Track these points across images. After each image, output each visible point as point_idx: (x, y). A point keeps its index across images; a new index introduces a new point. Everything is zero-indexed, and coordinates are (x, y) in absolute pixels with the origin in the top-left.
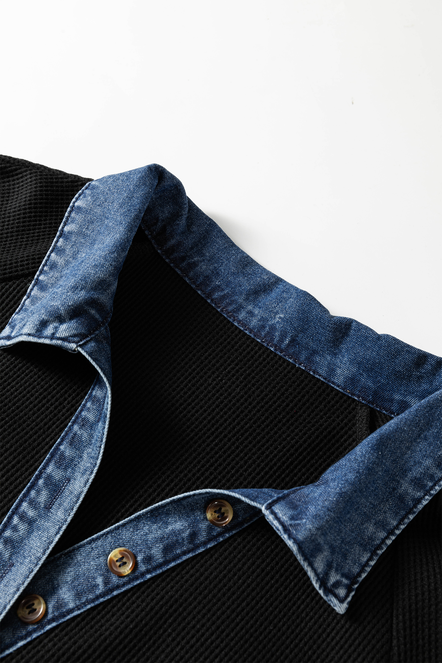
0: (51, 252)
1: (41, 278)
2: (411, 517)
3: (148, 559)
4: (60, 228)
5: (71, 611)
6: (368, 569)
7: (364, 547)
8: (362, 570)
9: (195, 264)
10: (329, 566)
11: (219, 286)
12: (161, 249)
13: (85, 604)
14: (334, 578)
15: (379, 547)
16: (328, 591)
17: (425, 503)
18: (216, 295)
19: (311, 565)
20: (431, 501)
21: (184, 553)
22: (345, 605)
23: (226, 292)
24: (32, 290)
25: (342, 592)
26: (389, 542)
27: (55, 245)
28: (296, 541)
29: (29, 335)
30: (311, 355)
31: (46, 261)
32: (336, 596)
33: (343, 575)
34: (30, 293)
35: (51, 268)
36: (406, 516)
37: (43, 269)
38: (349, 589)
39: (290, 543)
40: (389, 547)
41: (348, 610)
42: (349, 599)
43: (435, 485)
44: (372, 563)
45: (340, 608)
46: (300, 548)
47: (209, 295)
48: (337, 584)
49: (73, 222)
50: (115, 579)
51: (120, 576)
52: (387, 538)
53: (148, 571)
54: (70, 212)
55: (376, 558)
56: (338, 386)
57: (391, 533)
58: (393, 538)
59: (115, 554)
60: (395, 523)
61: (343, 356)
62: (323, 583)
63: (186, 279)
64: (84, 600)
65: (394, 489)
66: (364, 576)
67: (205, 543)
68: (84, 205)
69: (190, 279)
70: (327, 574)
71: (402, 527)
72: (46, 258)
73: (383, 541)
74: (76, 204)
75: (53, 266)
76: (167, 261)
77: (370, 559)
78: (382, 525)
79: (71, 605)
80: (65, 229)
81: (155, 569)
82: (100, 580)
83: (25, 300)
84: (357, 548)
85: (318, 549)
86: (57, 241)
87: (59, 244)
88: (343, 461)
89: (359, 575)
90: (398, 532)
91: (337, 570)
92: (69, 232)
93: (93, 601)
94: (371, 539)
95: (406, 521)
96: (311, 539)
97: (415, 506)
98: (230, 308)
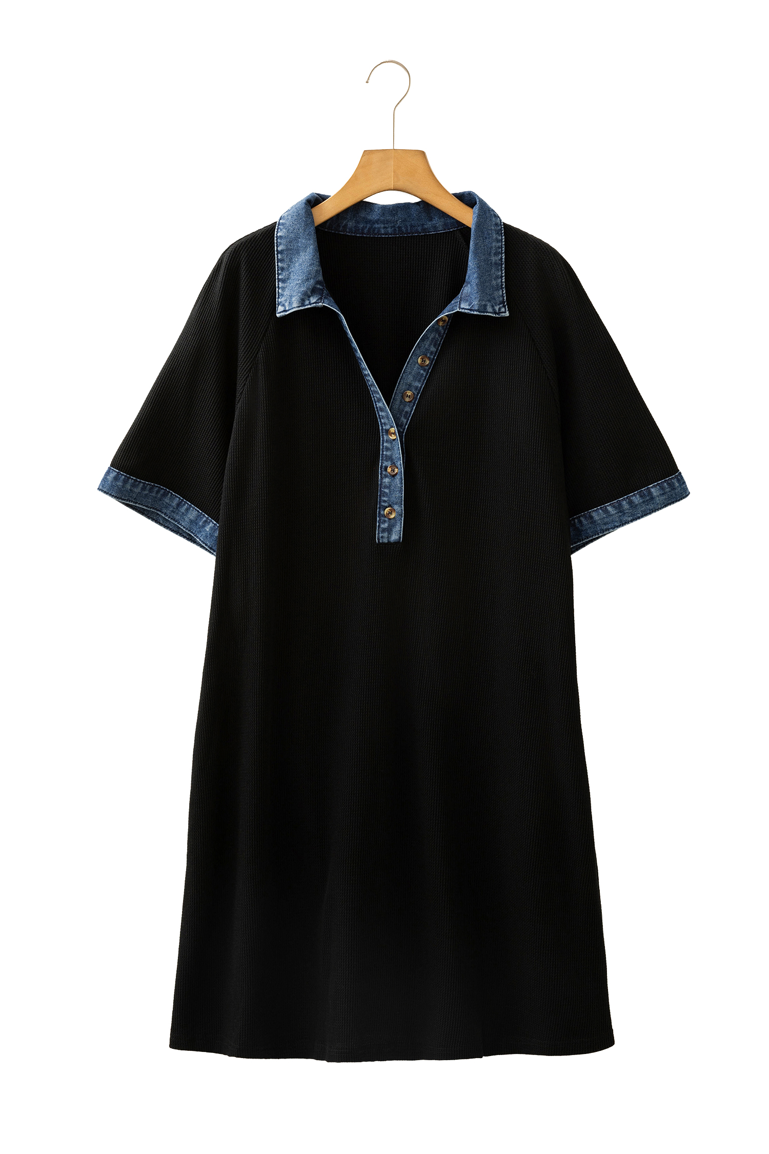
0: (278, 263)
1: (280, 277)
2: (504, 266)
3: (432, 353)
4: (276, 249)
5: (421, 387)
6: (505, 295)
7: (497, 290)
8: (503, 297)
9: (346, 225)
10: (493, 306)
11: (363, 227)
12: (326, 229)
13: (423, 382)
14: (497, 308)
15: (502, 285)
16: (498, 314)
17: (504, 257)
18: (366, 231)
19: (487, 312)
20: (505, 255)
21: (441, 341)
22: (507, 312)
23: (368, 227)
24: (278, 284)
25: (503, 310)
26: (504, 280)
27: (277, 259)
28: (476, 311)
29: (299, 307)
30: (422, 226)
31: (278, 268)
32: (502, 313)
33: (499, 305)
34: (278, 286)
35: (282, 271)
36: (502, 267)
37: (278, 272)
38: (504, 306)
39: (475, 313)
40: (505, 282)
41: (510, 313)
42: (507, 309)
43: (502, 249)
44: (504, 292)
45: (507, 314)
46: (479, 312)
47: (363, 233)
48: (500, 309)
49: (280, 244)
50: (427, 368)
51: (427, 365)
52: (502, 280)
53: (434, 357)
54: (277, 239)
55: (504, 289)
56: (441, 231)
57: (502, 277)
58: (504, 278)
59: (419, 360)
60: (500, 273)
61: (435, 218)
62: (495, 313)
63: (348, 234)
64: (422, 381)
65: (491, 263)
66: (505, 298)
67: (444, 332)
68: (283, 235)
69: (349, 233)
70: (494, 310)
71: (504, 272)
72: (276, 267)
73: (502, 282)
74: (278, 235)
75: (283, 269)
76: (333, 232)
77: (503, 291)
78: (497, 277)
79: (420, 386)
80: (278, 249)
81: (436, 354)
82: (422, 372)
83: (278, 290)
84: (496, 292)
85: (485, 306)
86: (278, 256)
87: (279, 257)
88: (469, 272)
89: (504, 299)
90: (503, 275)
91: (496, 305)
92: (281, 250)
93: (425, 379)
94: (497, 285)
95: (503, 269)
96: (480, 306)
97: (502, 261)
98: (376, 232)
